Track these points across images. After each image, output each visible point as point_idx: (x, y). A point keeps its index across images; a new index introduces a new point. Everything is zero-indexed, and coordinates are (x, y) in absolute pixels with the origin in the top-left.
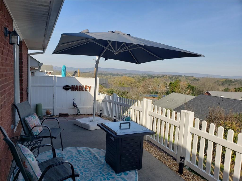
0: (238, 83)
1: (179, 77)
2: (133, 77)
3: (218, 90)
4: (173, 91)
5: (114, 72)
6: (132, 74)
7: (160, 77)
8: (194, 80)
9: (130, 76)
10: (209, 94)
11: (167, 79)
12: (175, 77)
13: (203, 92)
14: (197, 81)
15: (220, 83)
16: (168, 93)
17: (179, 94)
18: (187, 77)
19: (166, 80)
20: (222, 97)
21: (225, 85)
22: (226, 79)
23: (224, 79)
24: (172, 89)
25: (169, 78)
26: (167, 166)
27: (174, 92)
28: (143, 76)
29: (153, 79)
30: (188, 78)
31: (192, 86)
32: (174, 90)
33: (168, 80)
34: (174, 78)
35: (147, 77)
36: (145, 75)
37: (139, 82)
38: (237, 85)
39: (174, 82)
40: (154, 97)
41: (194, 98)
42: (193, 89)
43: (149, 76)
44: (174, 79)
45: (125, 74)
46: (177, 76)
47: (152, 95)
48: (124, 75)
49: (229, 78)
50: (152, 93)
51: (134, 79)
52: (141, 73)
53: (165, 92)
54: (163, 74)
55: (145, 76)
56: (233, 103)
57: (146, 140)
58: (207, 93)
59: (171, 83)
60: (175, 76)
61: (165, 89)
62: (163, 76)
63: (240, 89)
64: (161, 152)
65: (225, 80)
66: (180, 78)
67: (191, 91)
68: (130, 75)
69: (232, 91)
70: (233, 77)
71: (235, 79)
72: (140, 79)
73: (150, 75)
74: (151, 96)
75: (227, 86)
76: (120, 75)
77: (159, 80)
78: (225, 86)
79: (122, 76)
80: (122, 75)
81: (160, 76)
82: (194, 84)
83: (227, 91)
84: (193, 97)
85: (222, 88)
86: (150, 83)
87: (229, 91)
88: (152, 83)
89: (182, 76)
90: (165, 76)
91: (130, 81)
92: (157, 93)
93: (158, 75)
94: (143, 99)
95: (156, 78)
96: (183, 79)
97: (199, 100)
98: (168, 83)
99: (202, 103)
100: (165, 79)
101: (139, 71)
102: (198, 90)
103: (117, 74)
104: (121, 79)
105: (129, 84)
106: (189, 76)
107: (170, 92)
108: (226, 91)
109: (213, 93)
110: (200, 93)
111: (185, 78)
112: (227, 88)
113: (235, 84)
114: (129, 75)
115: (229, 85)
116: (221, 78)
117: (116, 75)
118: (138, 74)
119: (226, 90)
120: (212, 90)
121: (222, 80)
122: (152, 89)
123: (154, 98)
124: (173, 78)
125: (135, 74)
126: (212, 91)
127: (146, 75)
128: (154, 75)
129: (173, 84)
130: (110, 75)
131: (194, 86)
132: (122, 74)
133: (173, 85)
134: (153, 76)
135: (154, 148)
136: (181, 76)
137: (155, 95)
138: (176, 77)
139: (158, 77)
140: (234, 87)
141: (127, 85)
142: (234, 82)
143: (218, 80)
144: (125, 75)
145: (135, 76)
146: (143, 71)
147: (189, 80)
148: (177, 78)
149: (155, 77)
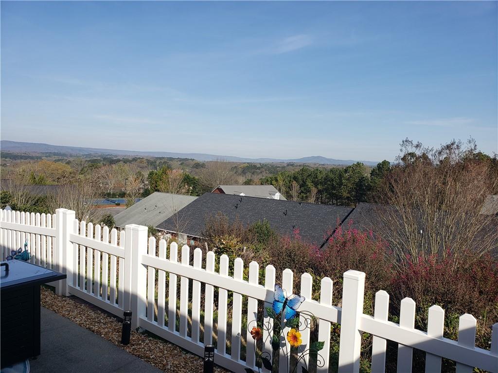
0: (266, 170)
1: (168, 161)
2: (68, 163)
3: (237, 183)
4: (156, 188)
5: (16, 151)
6: (65, 155)
7: (130, 162)
8: (197, 166)
9: (59, 160)
10: (221, 191)
11: (145, 165)
12: (159, 161)
13: (211, 187)
14: (202, 168)
15: (240, 170)
16: (146, 193)
17: (168, 194)
18: (183, 162)
19: (142, 168)
20: (242, 194)
21: (247, 174)
22: (248, 163)
23: (244, 163)
24: (154, 185)
25: (148, 163)
26: (102, 336)
27: (158, 191)
28: (90, 159)
29: (114, 166)
30: (185, 162)
31: (192, 177)
32: (159, 188)
33: (146, 167)
34: (157, 163)
35: (101, 161)
36: (95, 156)
37: (82, 172)
38: (264, 174)
39: (158, 171)
40: (118, 205)
41: (194, 200)
42: (194, 183)
43: (105, 159)
44: (159, 166)
45: (48, 155)
46: (163, 158)
47: (113, 199)
48: (43, 158)
49: (252, 162)
50: (114, 195)
51: (69, 167)
52: (87, 154)
53: (142, 191)
54: (136, 154)
55: (95, 158)
56: (256, 204)
57: (67, 295)
58: (218, 188)
59: (152, 173)
60: (160, 158)
61: (141, 186)
62: (135, 160)
63: (267, 181)
64: (95, 313)
65: (246, 165)
66: (171, 162)
67: (191, 188)
68: (60, 157)
69: (256, 185)
70: (257, 160)
71: (260, 164)
72: (86, 165)
73: (108, 157)
74: (112, 203)
75: (250, 176)
76: (32, 158)
77: (126, 167)
78: (247, 176)
79: (39, 160)
80: (38, 158)
81: (130, 159)
82: (196, 173)
83: (250, 185)
84: (193, 198)
85: (242, 179)
86: (107, 175)
87: (252, 185)
88: (112, 174)
89: (174, 159)
90: (139, 158)
91: (60, 171)
92: (123, 195)
93: (125, 158)
94: (56, 210)
95: (121, 163)
96: (175, 164)
97: (204, 204)
98: (146, 174)
99: (210, 208)
100: (141, 165)
101: (80, 149)
102: (203, 184)
103: (25, 156)
104: (37, 167)
105: (58, 178)
106: (186, 160)
107: (151, 191)
108: (248, 185)
109: (228, 190)
110: (207, 189)
111: (180, 163)
112: (250, 178)
113: (261, 172)
114: (56, 158)
115: (253, 173)
116: (241, 162)
117: (21, 157)
118: (78, 155)
119: (248, 183)
120: (226, 183)
121: (242, 166)
122: (112, 186)
123: (118, 207)
124: (155, 162)
125: (71, 156)
126: (227, 185)
127: (99, 156)
128: (116, 156)
129: (156, 174)
130: (4, 159)
131: (197, 177)
132: (38, 155)
133: (156, 177)
134: (115, 158)
135: (82, 307)
136: (171, 159)
137: (120, 199)
138: (162, 161)
139: (126, 161)
140: (260, 176)
141: (54, 180)
142: (259, 168)
143: (236, 165)
144: (47, 157)
145: (71, 159)
146: (92, 149)
147: (188, 166)
148: (164, 162)
149: (119, 161)
